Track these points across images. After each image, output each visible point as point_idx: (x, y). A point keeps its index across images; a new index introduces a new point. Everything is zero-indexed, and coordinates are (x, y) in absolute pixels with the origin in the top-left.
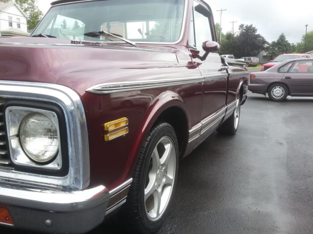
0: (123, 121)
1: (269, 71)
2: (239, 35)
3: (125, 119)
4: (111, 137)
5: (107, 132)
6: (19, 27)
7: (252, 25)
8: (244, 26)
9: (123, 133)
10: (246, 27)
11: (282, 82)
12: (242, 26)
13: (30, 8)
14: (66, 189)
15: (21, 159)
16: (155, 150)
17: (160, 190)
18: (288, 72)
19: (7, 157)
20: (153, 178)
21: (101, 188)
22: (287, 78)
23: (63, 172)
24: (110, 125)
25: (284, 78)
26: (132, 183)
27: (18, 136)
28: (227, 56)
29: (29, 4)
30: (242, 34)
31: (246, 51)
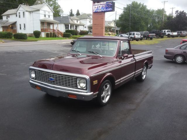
0: (96, 81)
1: (176, 48)
2: (175, 17)
3: (97, 80)
4: (94, 84)
5: (93, 83)
6: (49, 17)
7: (184, 11)
8: (179, 12)
9: (97, 83)
10: (180, 12)
11: (181, 54)
12: (177, 11)
13: (54, 4)
14: (86, 92)
15: (79, 87)
16: (104, 87)
17: (106, 96)
18: (185, 49)
19: (77, 87)
20: (104, 93)
21: (92, 93)
22: (185, 52)
23: (86, 90)
24: (94, 82)
25: (183, 52)
26: (98, 93)
27: (79, 83)
28: (166, 30)
29: (53, 2)
30: (177, 16)
31: (179, 27)
